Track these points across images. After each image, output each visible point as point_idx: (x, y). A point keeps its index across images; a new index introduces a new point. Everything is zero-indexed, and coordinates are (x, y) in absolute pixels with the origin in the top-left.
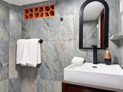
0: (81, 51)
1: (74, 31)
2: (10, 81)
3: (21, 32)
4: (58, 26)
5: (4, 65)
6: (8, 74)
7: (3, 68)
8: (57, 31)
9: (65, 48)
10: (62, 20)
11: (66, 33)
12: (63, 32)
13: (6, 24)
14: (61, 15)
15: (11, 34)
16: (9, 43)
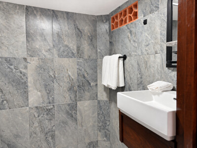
0: (170, 71)
1: (161, 38)
2: (99, 102)
3: (108, 46)
4: (142, 33)
5: (92, 84)
6: (97, 95)
7: (91, 87)
8: (140, 40)
9: (150, 67)
10: (145, 22)
11: (150, 42)
12: (147, 41)
13: (93, 40)
14: (144, 16)
15: (99, 50)
16: (97, 62)
